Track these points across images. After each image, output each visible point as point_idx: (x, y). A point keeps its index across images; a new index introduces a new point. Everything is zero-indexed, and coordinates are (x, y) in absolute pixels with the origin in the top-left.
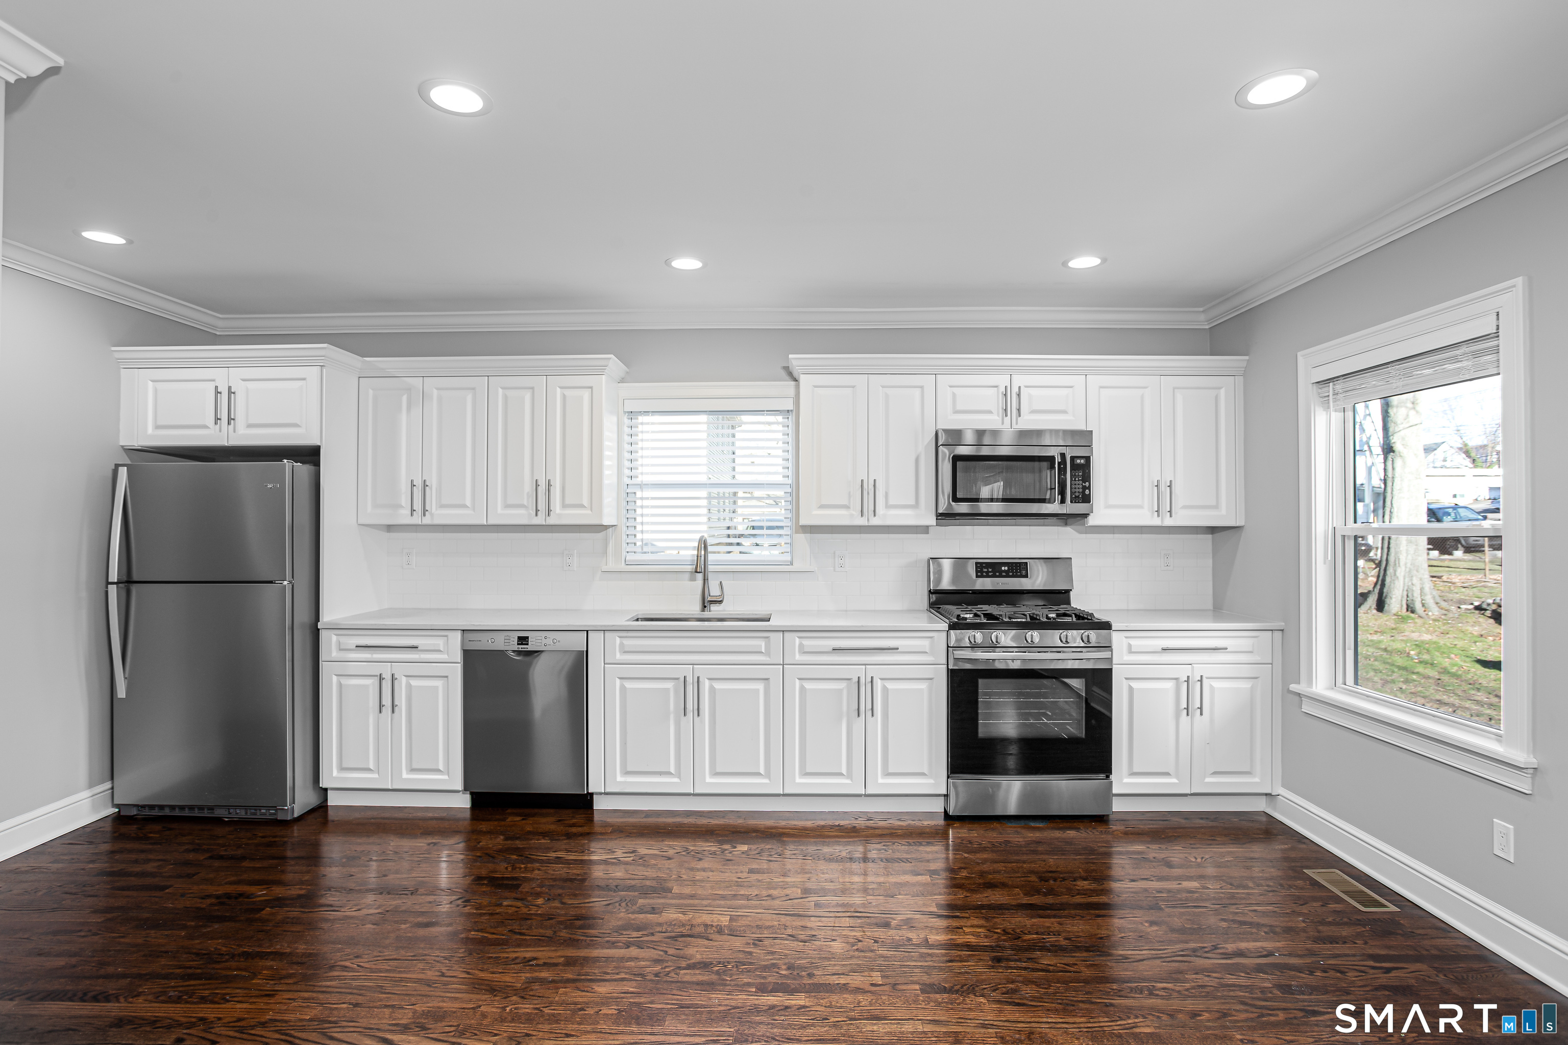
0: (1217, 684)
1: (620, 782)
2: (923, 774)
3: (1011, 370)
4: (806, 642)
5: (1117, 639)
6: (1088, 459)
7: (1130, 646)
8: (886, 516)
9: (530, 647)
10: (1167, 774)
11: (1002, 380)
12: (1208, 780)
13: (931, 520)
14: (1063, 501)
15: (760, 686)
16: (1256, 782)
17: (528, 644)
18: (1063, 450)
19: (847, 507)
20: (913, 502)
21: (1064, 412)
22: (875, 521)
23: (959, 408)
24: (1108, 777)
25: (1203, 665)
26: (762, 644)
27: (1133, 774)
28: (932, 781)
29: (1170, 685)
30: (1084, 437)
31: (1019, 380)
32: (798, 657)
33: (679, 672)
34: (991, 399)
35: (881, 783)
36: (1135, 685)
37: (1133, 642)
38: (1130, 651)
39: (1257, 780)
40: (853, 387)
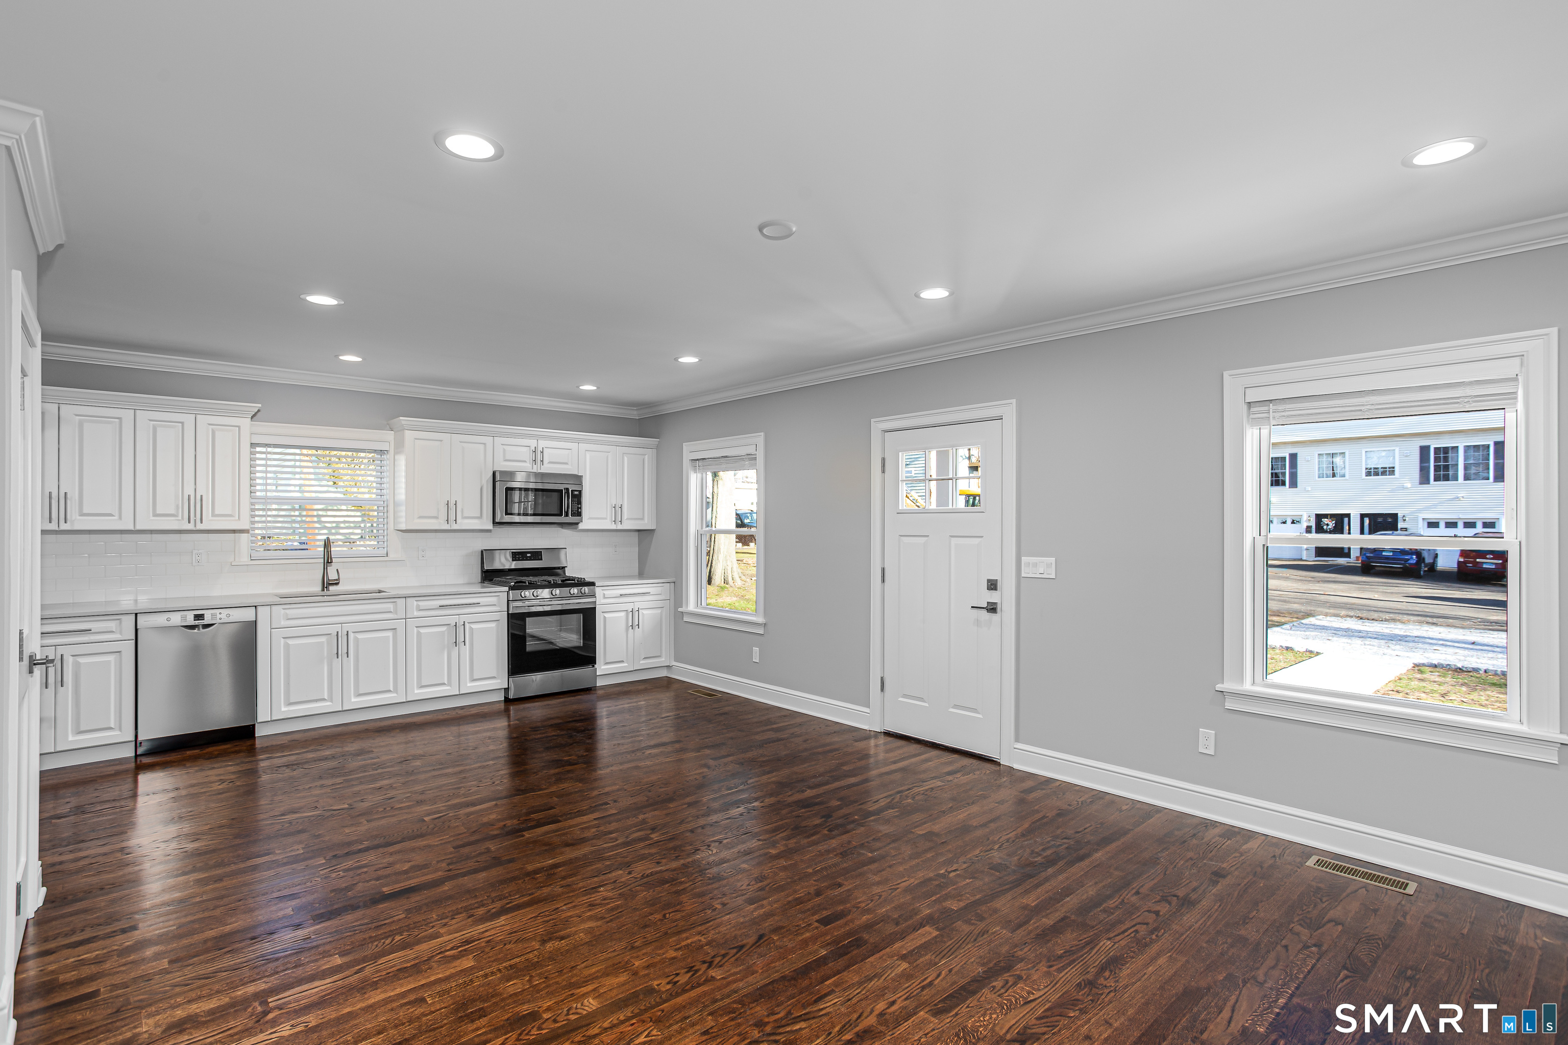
0: (645, 612)
1: (285, 710)
2: (494, 677)
3: (538, 437)
4: (421, 603)
5: (598, 591)
6: (580, 492)
7: (604, 594)
8: (463, 524)
9: (206, 622)
10: (622, 661)
11: (533, 443)
12: (641, 662)
13: (490, 526)
14: (567, 515)
15: (390, 634)
16: (663, 661)
17: (204, 620)
18: (567, 486)
19: (436, 518)
20: (479, 515)
21: (566, 464)
22: (455, 527)
23: (507, 458)
24: (593, 666)
25: (639, 603)
26: (390, 606)
27: (607, 663)
28: (499, 681)
29: (623, 614)
30: (578, 479)
31: (542, 444)
32: (416, 614)
33: (333, 629)
34: (525, 454)
35: (470, 686)
36: (607, 615)
37: (606, 592)
38: (605, 598)
39: (663, 659)
40: (441, 441)
